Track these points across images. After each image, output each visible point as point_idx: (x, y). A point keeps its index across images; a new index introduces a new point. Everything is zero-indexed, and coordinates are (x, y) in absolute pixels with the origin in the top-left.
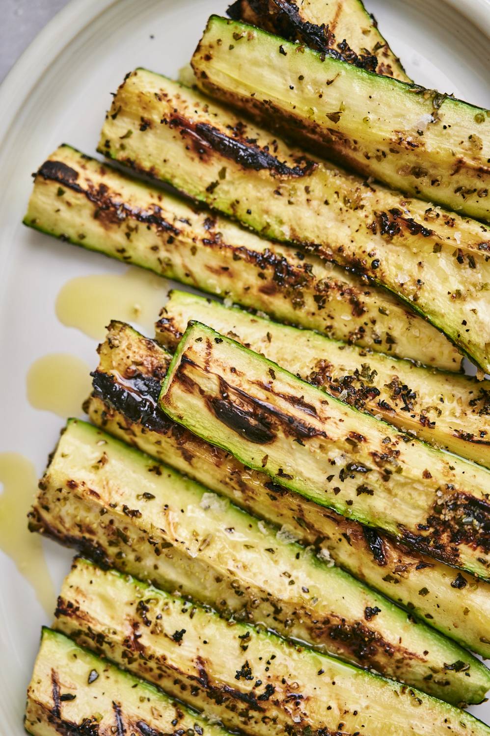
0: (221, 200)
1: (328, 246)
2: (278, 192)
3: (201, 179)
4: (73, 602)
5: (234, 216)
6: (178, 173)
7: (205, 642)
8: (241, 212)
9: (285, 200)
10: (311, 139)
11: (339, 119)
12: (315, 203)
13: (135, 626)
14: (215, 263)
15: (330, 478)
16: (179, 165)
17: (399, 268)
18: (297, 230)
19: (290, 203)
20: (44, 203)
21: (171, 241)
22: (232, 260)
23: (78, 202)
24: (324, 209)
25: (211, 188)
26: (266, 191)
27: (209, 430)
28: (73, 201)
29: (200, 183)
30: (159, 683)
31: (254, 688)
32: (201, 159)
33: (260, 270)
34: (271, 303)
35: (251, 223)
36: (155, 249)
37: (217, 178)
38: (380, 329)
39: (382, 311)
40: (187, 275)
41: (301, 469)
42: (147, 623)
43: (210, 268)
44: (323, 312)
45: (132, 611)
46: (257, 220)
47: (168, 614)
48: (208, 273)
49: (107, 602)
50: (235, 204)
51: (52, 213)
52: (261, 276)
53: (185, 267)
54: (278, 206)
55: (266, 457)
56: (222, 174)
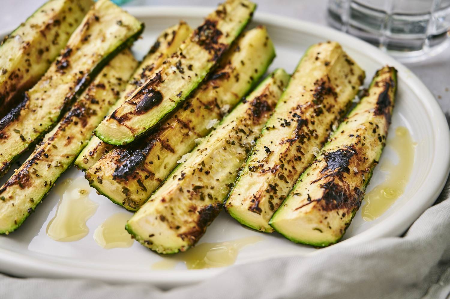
0: (31, 137)
1: (67, 94)
2: (34, 111)
3: (16, 142)
4: (251, 200)
5: (41, 133)
6: (10, 151)
7: (272, 142)
8: (40, 129)
9: (39, 109)
10: (11, 100)
11: (6, 70)
12: (44, 97)
13: (264, 171)
14: (65, 142)
15: (183, 78)
16: (6, 150)
17: (84, 64)
18: (56, 106)
19: (41, 107)
20: (6, 211)
21: (47, 156)
22: (64, 132)
23: (11, 192)
24: (48, 93)
25: (23, 139)
26: (32, 116)
27: (153, 119)
28: (10, 195)
29: (19, 143)
30: (299, 172)
31: (295, 121)
32: (6, 138)
33: (72, 123)
34: (91, 125)
35: (46, 127)
36: (49, 166)
37: (19, 134)
38: (114, 81)
39: (105, 75)
40: (68, 157)
41: (177, 88)
42: (262, 166)
43: (66, 145)
44: (101, 103)
45: (255, 175)
46: (47, 123)
47: (257, 159)
48: (68, 147)
49: (251, 185)
50: (35, 131)
51: (13, 208)
52: (76, 123)
53: (63, 156)
54: (41, 113)
55: (170, 99)
56: (17, 132)
